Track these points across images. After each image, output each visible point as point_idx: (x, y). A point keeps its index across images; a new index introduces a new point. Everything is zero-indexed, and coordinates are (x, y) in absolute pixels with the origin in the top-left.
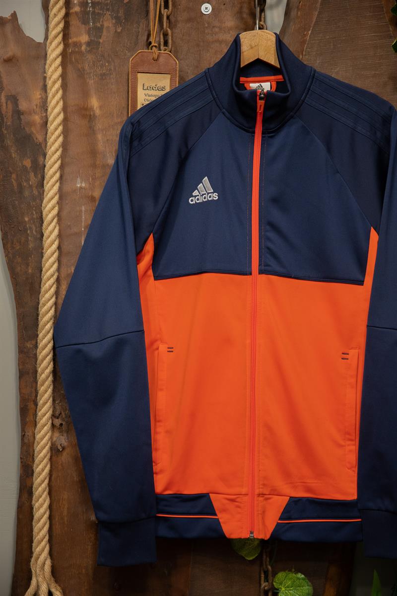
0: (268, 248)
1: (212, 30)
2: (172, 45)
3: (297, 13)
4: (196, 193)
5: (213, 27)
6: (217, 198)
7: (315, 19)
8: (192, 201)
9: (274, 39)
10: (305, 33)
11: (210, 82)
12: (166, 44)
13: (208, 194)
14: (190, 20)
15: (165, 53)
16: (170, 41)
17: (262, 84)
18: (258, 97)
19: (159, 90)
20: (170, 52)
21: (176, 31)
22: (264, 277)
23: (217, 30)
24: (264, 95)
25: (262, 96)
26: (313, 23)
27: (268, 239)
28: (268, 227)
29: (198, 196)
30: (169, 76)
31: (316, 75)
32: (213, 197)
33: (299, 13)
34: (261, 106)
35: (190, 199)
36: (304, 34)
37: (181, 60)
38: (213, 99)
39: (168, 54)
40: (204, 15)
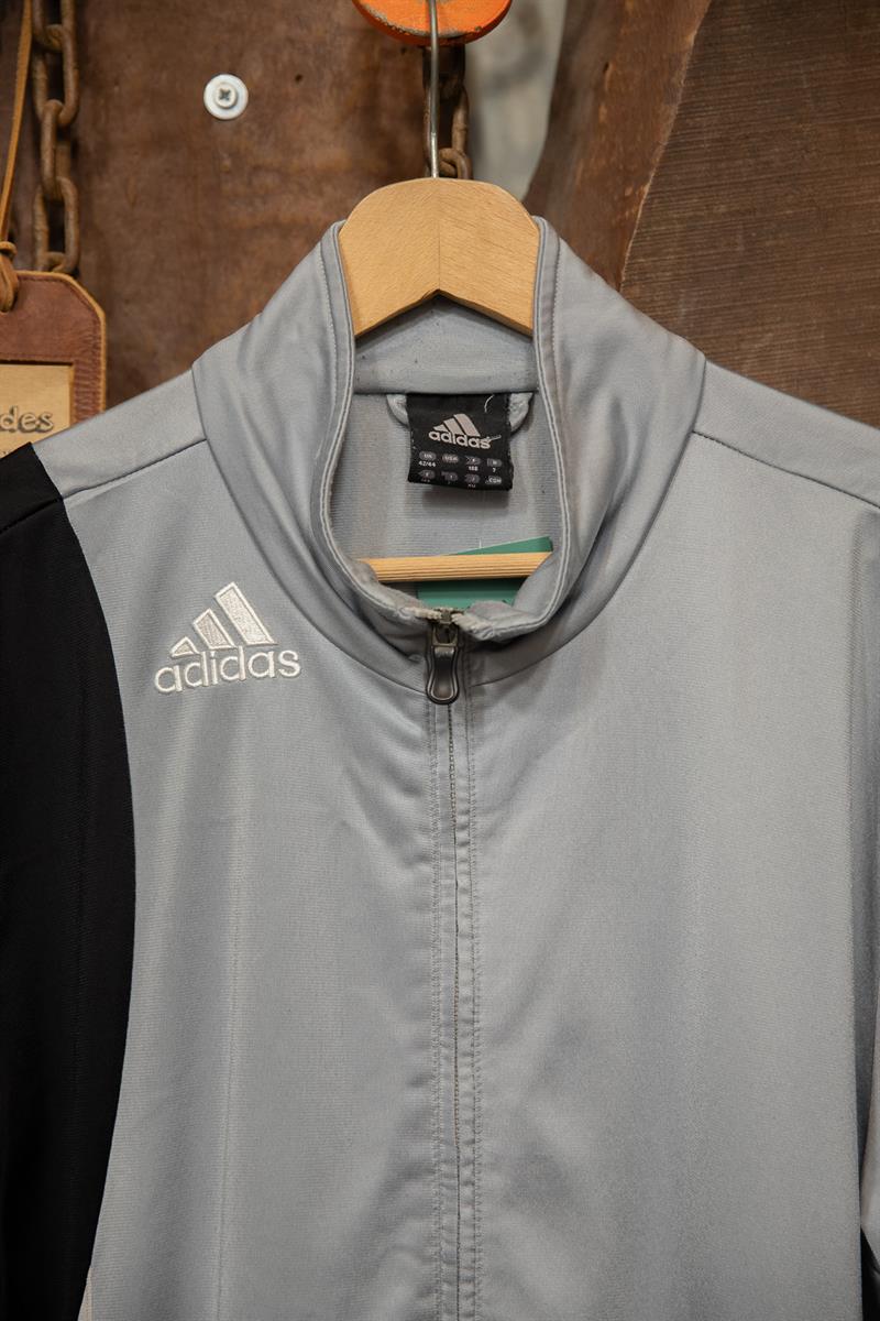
1: (250, 184)
2: (79, 244)
3: (596, 112)
5: (257, 168)
7: (668, 133)
10: (629, 192)
12: (57, 240)
14: (160, 141)
15: (47, 279)
16: (72, 231)
19: (23, 431)
20: (75, 273)
21: (107, 185)
23: (270, 180)
26: (660, 151)
30: (65, 373)
33: (603, 110)
36: (624, 199)
37: (127, 302)
39: (61, 281)
40: (216, 124)
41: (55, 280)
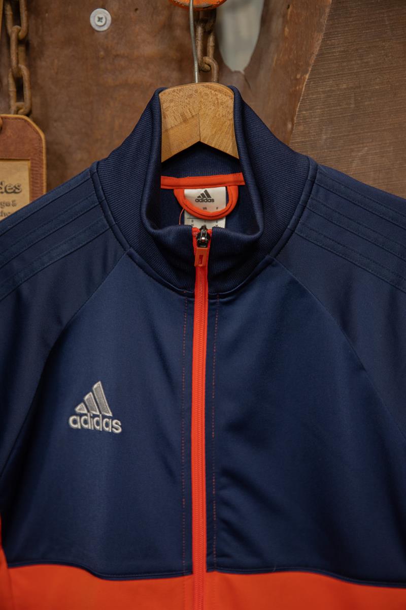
0: (225, 522)
1: (113, 63)
2: (31, 98)
3: (283, 30)
4: (80, 409)
5: (117, 56)
6: (120, 430)
7: (318, 49)
8: (75, 422)
9: (231, 103)
10: (298, 76)
11: (102, 193)
12: (20, 94)
13: (103, 419)
14: (69, 41)
15: (16, 118)
17: (210, 190)
18: (195, 240)
19: (7, 192)
20: (28, 115)
21: (44, 63)
22: (217, 576)
23: (123, 62)
24: (208, 236)
25: (203, 238)
26: (314, 57)
27: (226, 503)
28: (224, 480)
29: (86, 415)
30: (26, 165)
31: (318, 176)
32: (112, 427)
33: (287, 29)
34: (201, 257)
35: (71, 419)
36: (297, 80)
37: (56, 121)
38: (108, 227)
39: (23, 119)
40: (96, 33)
41: (19, 119)
